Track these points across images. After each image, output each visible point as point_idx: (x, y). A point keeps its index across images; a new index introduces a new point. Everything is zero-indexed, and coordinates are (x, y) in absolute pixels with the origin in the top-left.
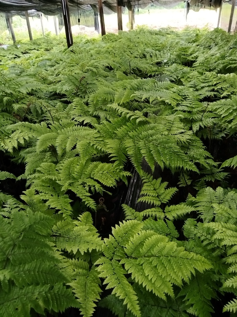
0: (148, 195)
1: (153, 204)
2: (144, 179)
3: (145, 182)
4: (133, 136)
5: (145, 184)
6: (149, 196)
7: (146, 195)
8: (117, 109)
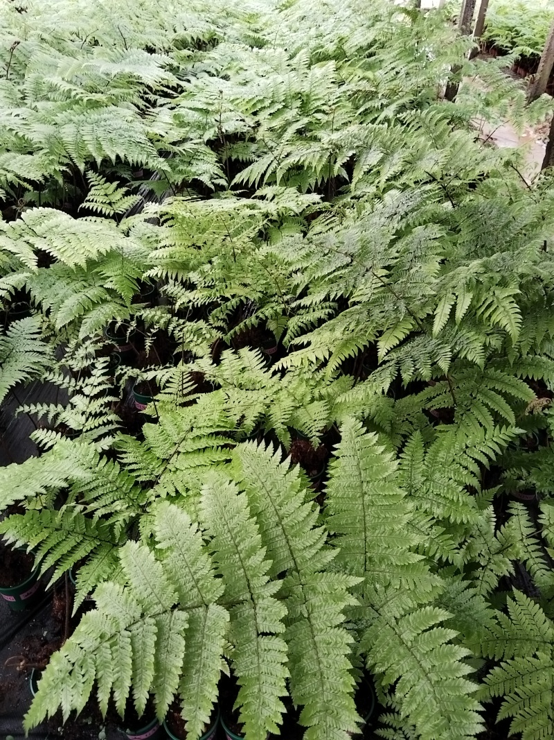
0: (95, 200)
1: (101, 211)
2: (91, 182)
3: (93, 186)
4: (79, 121)
5: (93, 188)
6: (96, 202)
7: (92, 201)
8: (58, 85)
